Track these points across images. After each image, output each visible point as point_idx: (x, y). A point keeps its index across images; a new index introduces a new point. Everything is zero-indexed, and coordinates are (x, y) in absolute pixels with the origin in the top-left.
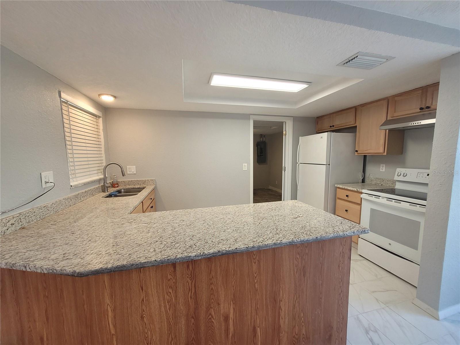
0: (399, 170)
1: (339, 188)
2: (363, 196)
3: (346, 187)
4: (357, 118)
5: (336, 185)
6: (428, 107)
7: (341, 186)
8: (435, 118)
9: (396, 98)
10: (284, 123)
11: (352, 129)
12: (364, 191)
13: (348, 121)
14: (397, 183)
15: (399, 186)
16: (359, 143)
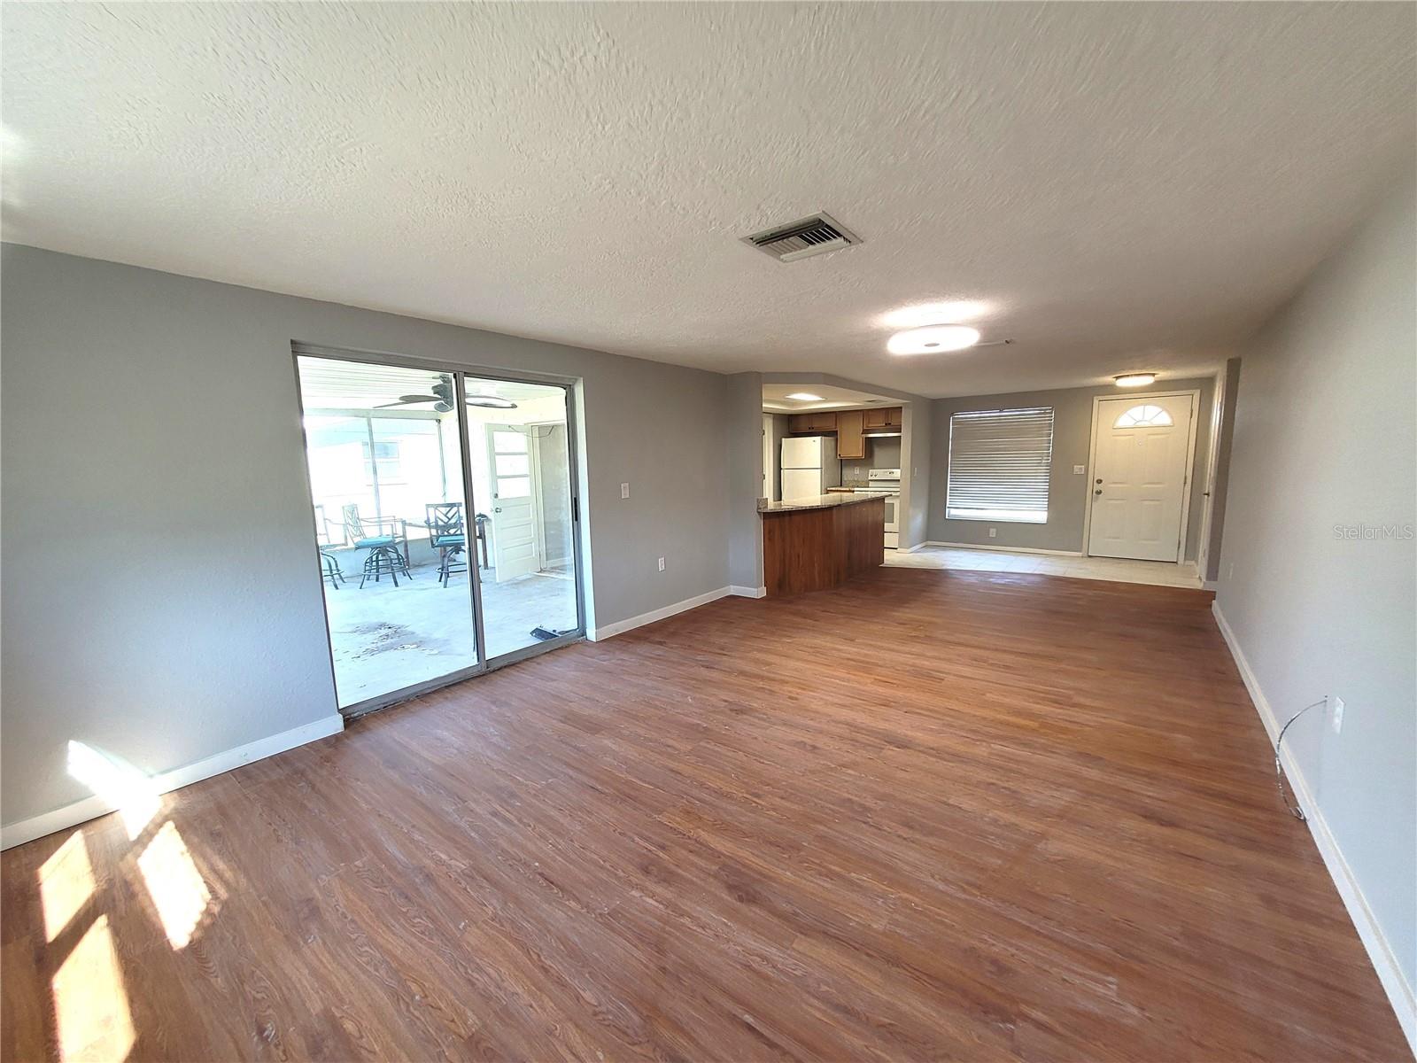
0: (872, 471)
4: (838, 422)
6: (897, 424)
8: (900, 432)
9: (870, 412)
11: (835, 434)
13: (830, 425)
14: (870, 482)
15: (871, 484)
16: (841, 447)
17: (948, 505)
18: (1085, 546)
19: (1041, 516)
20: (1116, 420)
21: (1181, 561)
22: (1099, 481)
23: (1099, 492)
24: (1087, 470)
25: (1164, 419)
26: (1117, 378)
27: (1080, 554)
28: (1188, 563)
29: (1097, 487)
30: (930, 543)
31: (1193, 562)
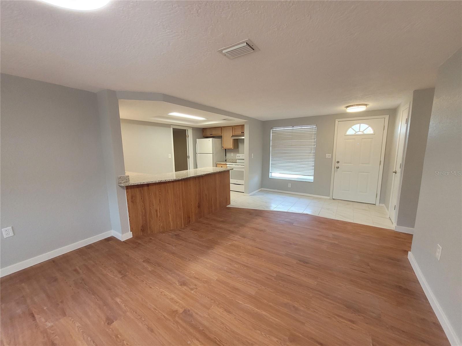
0: (238, 155)
1: (218, 164)
2: (227, 165)
3: (221, 163)
4: (222, 132)
5: (217, 163)
6: (243, 132)
7: (219, 163)
8: (244, 137)
9: (235, 127)
10: (187, 130)
11: (220, 137)
12: (228, 163)
13: (218, 133)
14: (237, 160)
15: (238, 161)
16: (223, 143)
17: (270, 172)
18: (331, 194)
19: (311, 178)
20: (346, 131)
21: (377, 204)
22: (338, 162)
23: (338, 168)
24: (332, 157)
25: (370, 131)
26: (347, 107)
27: (328, 198)
28: (381, 205)
29: (337, 165)
30: (263, 189)
31: (383, 205)
